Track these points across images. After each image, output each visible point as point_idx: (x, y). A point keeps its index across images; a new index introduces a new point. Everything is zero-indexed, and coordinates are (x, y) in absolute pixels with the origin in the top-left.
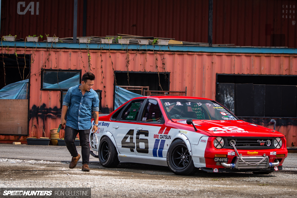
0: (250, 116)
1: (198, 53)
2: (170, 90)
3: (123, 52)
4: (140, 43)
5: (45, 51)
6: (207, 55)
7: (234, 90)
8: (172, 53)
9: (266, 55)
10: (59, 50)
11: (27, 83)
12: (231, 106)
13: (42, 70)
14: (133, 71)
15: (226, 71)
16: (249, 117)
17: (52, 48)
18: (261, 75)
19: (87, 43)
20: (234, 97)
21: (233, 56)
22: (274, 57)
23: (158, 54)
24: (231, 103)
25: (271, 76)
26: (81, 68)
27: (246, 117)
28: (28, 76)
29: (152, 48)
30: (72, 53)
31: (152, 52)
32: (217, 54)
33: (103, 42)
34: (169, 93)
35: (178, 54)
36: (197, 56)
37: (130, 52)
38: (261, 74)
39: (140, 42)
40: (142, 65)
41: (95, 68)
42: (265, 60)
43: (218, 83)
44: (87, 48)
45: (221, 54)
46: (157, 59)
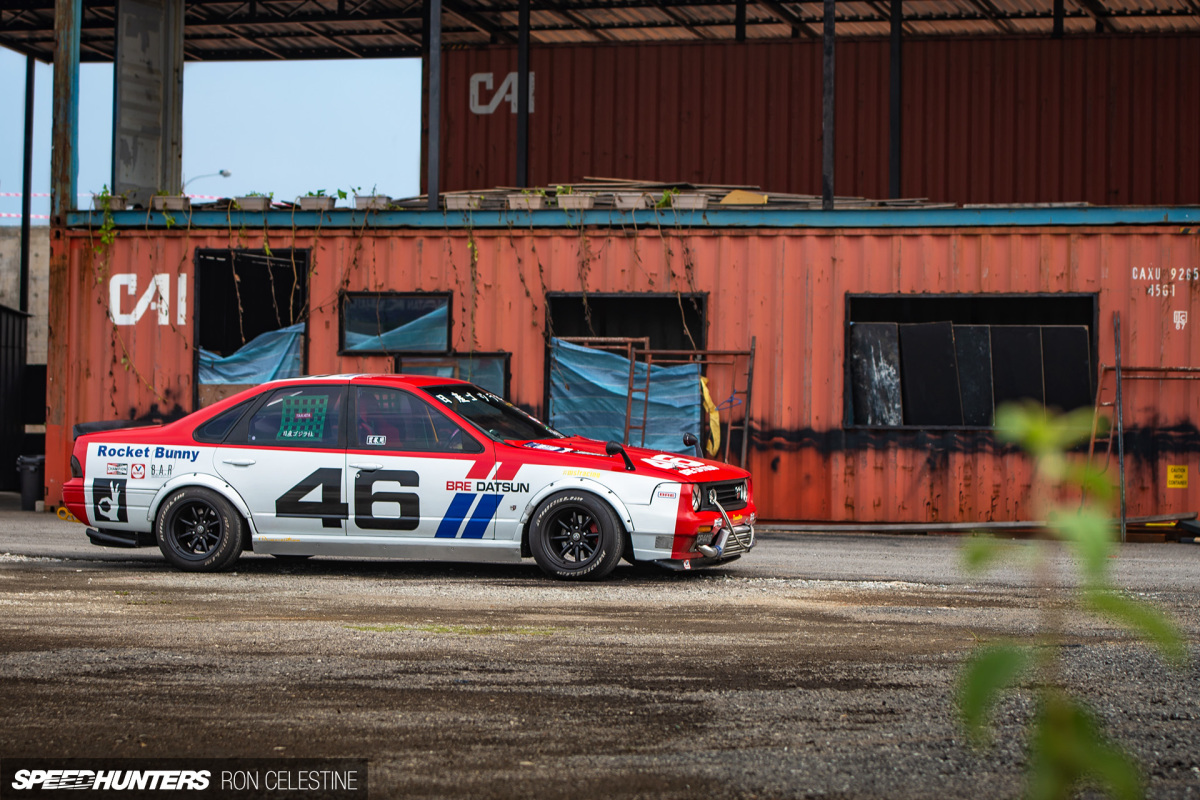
0: (949, 425)
1: (789, 232)
2: (710, 348)
3: (570, 233)
4: (619, 205)
5: (348, 237)
6: (817, 236)
7: (896, 344)
8: (713, 232)
9: (995, 231)
10: (387, 233)
11: (302, 334)
12: (890, 396)
13: (341, 296)
14: (602, 291)
15: (877, 284)
16: (945, 427)
17: (365, 228)
18: (979, 296)
19: (468, 211)
20: (897, 364)
21: (895, 239)
22: (1019, 238)
23: (674, 236)
24: (891, 385)
25: (1010, 296)
26: (452, 285)
27: (937, 427)
28: (301, 314)
29: (654, 219)
30: (426, 242)
31: (653, 233)
32: (847, 232)
33: (513, 206)
34: (704, 357)
35: (731, 236)
36: (787, 240)
37: (590, 233)
38: (981, 293)
39: (621, 201)
40: (626, 272)
41: (490, 286)
42: (992, 246)
43: (852, 323)
44: (466, 224)
45: (859, 232)
46: (670, 253)
